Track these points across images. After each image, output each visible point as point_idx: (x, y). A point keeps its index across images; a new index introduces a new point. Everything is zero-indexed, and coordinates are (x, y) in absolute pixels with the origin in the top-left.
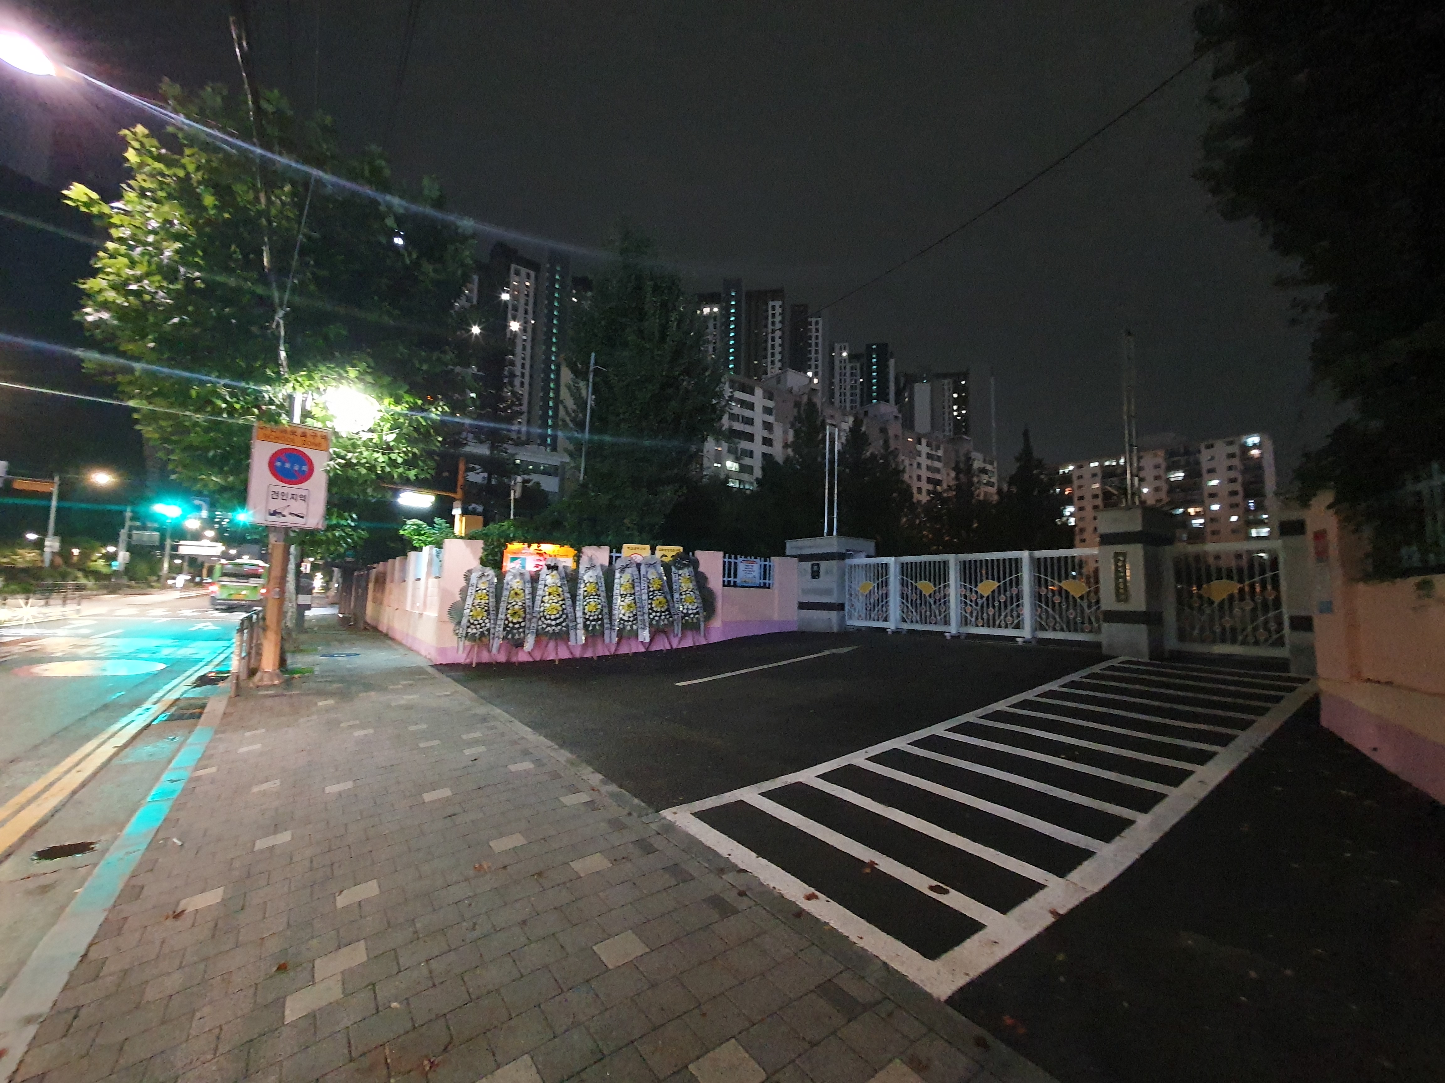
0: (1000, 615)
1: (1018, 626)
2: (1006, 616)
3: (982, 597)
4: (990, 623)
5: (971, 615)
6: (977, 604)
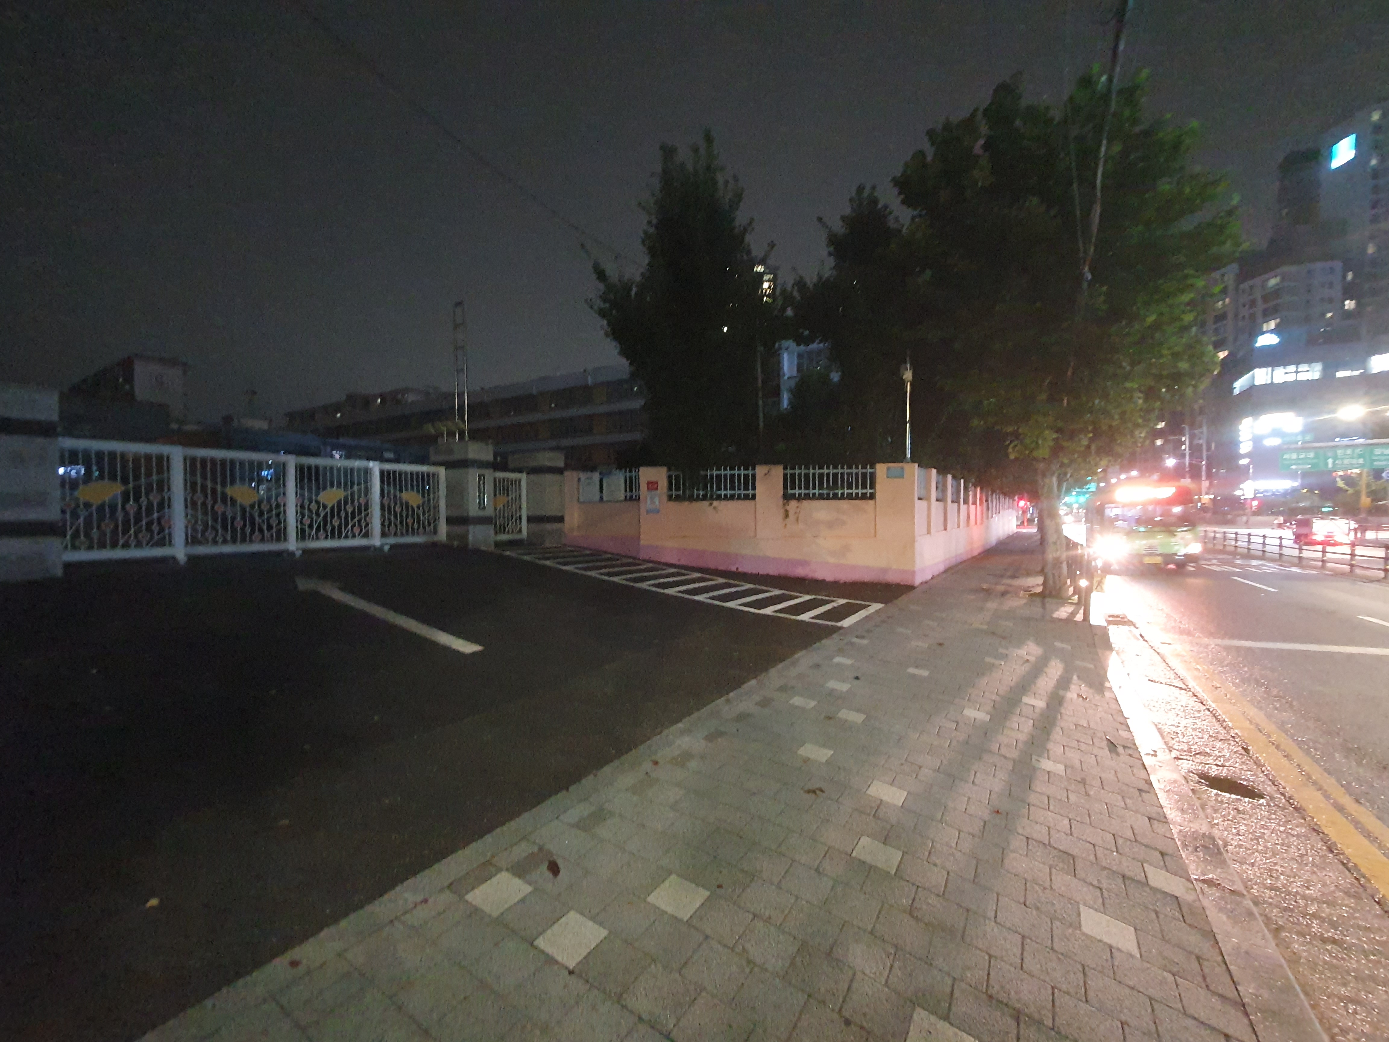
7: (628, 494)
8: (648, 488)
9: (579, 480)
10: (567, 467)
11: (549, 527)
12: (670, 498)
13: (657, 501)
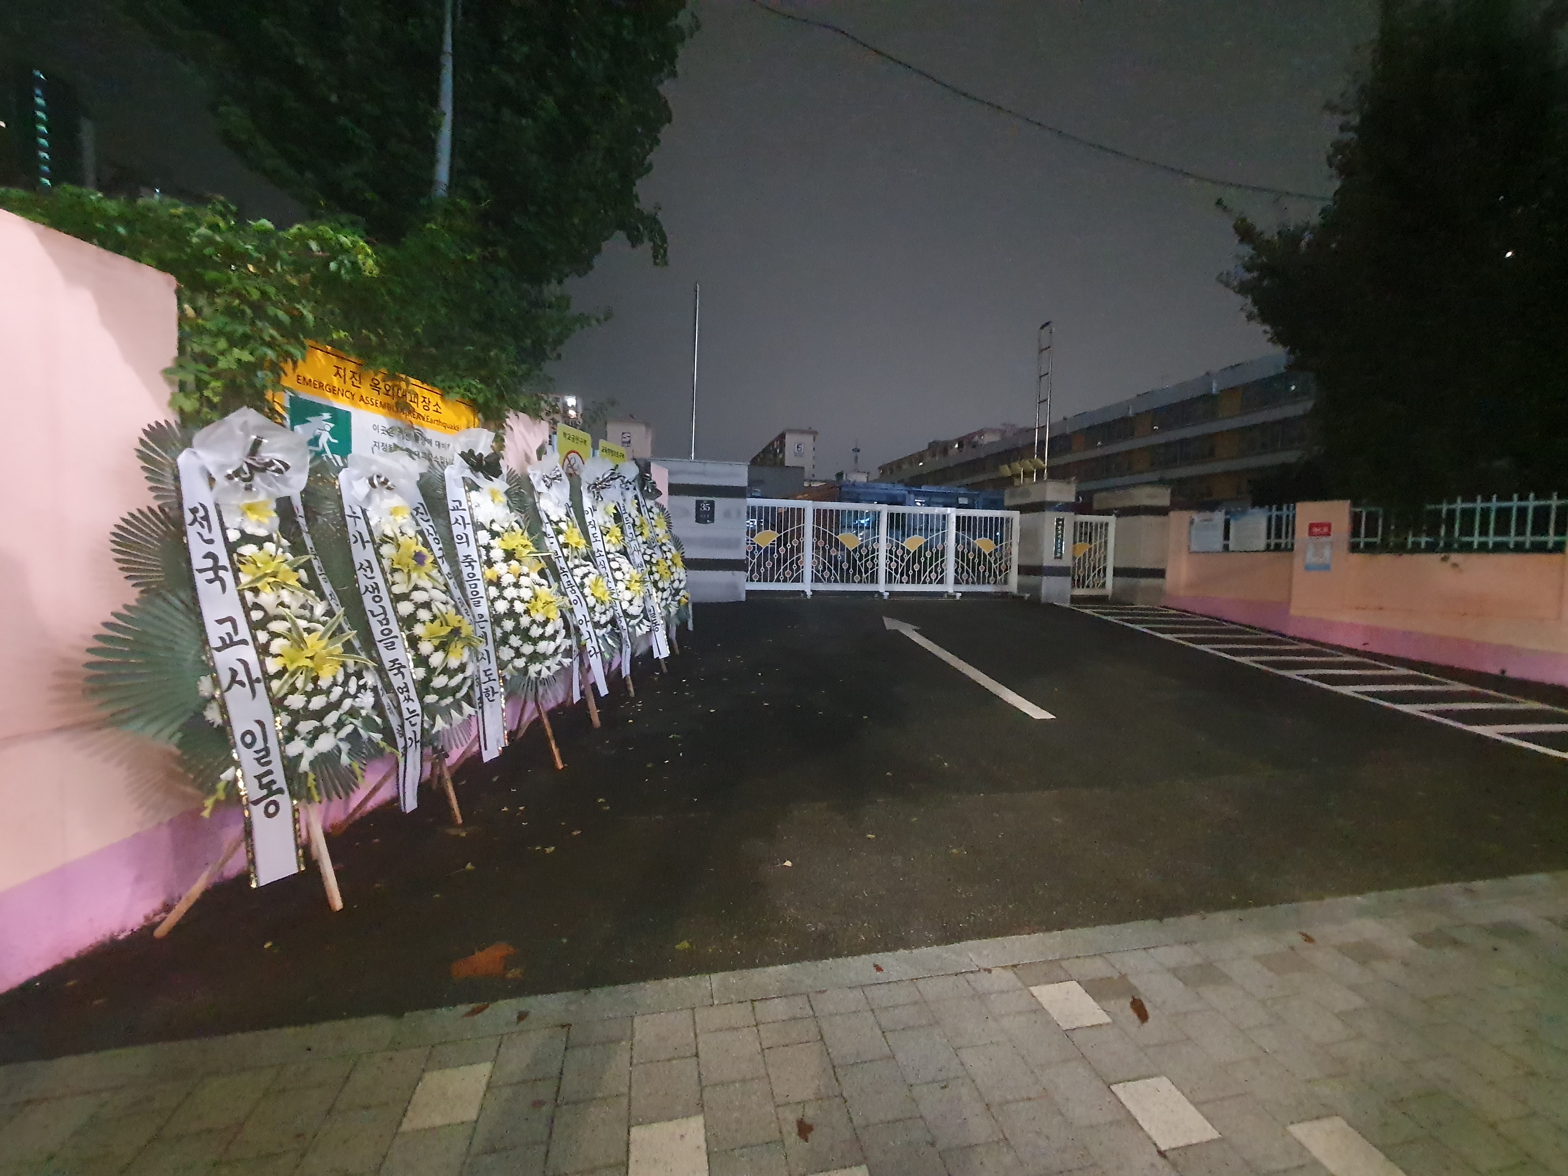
0: (925, 572)
1: (941, 581)
2: (930, 573)
3: (908, 552)
4: (916, 578)
5: (896, 573)
6: (902, 561)
7: (1273, 541)
8: (1311, 533)
9: (1192, 522)
10: (1175, 505)
11: (1144, 582)
12: (1354, 548)
13: (1327, 552)
